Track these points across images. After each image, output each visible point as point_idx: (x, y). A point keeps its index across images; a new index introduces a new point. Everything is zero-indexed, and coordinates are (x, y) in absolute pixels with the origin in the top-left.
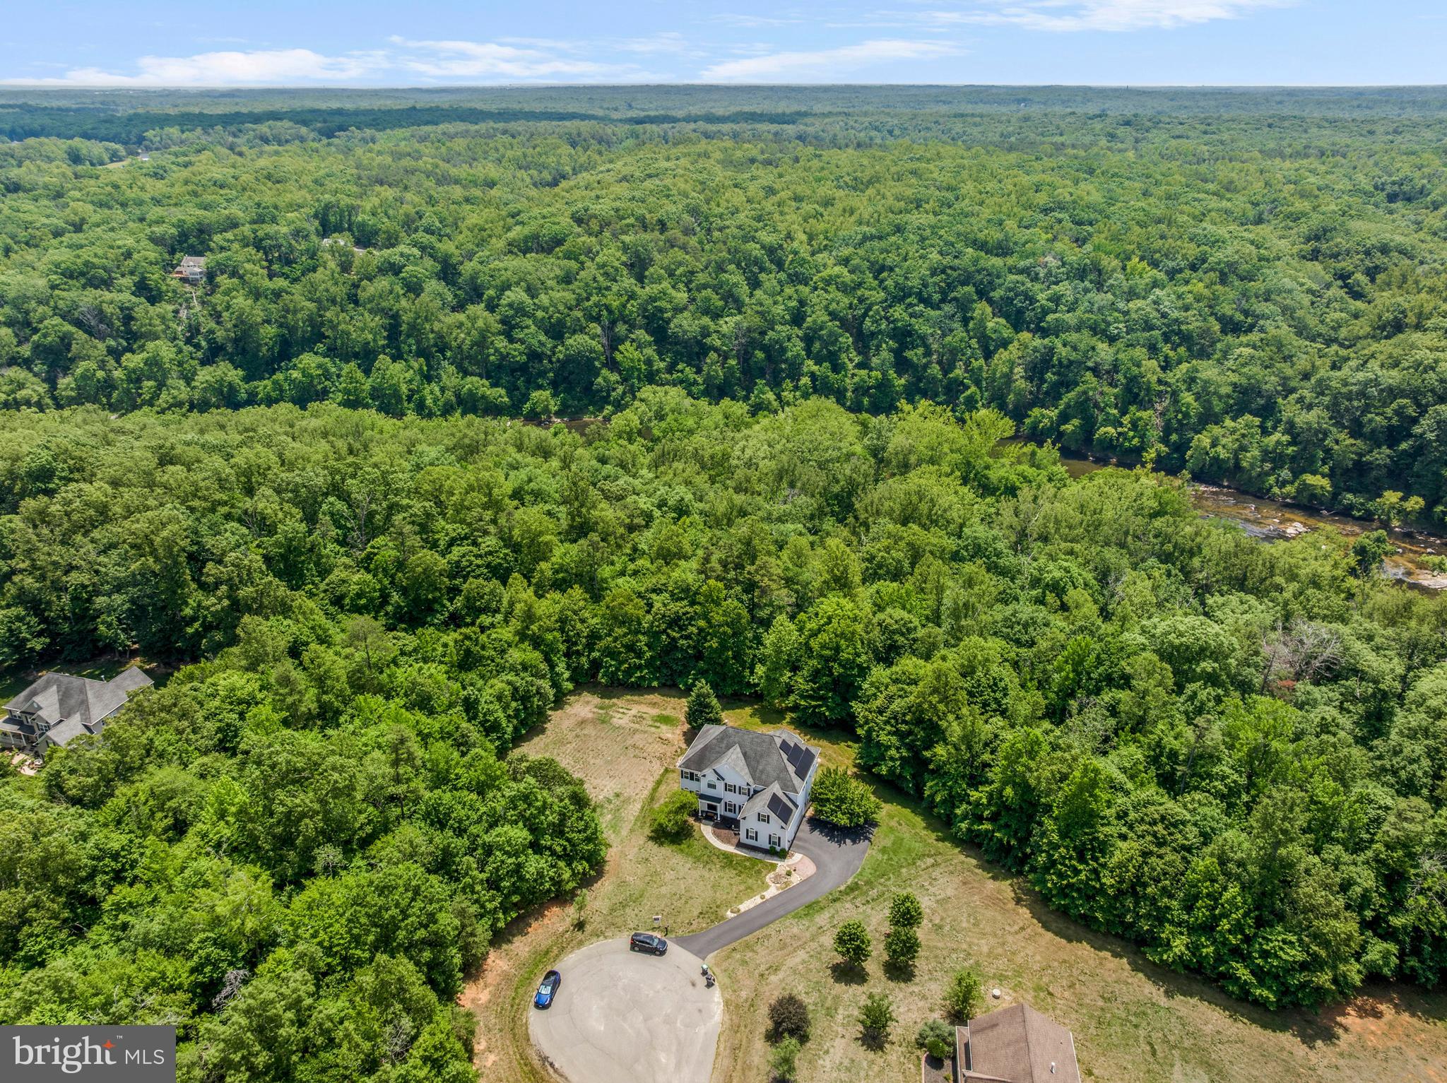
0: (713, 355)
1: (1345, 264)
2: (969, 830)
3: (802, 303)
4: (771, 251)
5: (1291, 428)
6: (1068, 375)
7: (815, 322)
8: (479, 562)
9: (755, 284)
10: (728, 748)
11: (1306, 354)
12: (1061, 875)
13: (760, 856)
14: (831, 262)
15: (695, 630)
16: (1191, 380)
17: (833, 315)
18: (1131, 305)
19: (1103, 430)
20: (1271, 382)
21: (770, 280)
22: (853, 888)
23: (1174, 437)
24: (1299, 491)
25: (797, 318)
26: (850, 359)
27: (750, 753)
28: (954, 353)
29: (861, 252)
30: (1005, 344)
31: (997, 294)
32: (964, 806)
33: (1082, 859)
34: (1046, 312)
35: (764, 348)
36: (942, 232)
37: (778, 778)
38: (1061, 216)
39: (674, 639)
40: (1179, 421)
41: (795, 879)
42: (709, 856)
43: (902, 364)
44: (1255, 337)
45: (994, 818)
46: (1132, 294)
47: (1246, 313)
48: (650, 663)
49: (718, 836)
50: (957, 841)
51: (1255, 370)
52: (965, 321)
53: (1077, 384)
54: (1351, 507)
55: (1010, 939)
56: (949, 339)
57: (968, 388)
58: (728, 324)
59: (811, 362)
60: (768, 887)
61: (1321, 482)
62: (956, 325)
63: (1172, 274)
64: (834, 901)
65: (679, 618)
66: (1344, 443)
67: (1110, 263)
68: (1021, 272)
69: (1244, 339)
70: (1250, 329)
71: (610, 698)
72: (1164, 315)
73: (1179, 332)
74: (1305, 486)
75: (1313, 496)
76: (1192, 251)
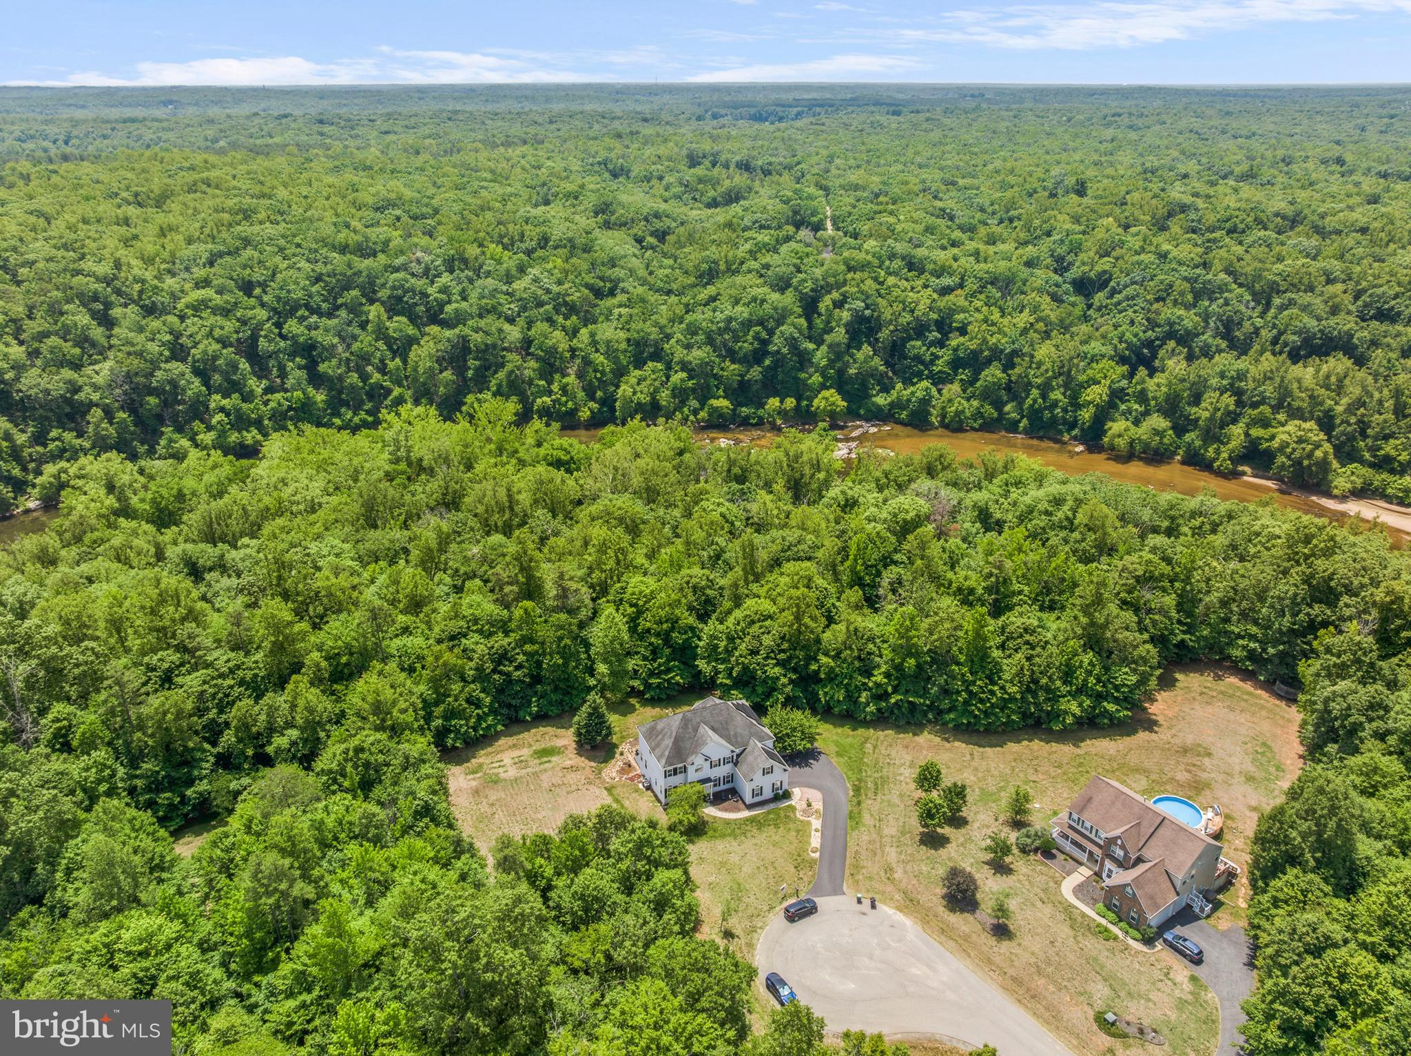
0: (96, 414)
2: (879, 710)
3: (177, 335)
4: (108, 281)
5: (685, 366)
6: (490, 358)
7: (205, 352)
9: (107, 322)
11: (665, 308)
12: (981, 701)
13: (772, 806)
14: (188, 286)
15: (521, 658)
16: (594, 343)
17: (224, 342)
18: (515, 286)
19: (539, 401)
20: (654, 334)
21: (125, 315)
22: (857, 790)
23: (599, 394)
24: (710, 415)
25: (178, 352)
26: (256, 386)
28: (365, 358)
29: (216, 269)
30: (411, 341)
31: (383, 294)
32: (864, 694)
33: (993, 683)
34: (442, 305)
35: (152, 391)
36: (298, 240)
37: (751, 735)
38: (398, 212)
39: (508, 674)
40: (599, 380)
41: (818, 805)
42: (735, 830)
43: (316, 379)
44: (620, 298)
45: (895, 690)
46: (509, 279)
47: (602, 279)
49: (726, 810)
51: (637, 325)
52: (363, 326)
53: (502, 365)
54: (748, 417)
55: (975, 763)
56: (356, 346)
57: (389, 391)
58: (103, 371)
59: (217, 397)
60: (809, 823)
61: (723, 403)
62: (357, 331)
63: (529, 253)
64: (859, 803)
66: (731, 369)
67: (472, 251)
68: (397, 270)
69: (615, 301)
70: (612, 293)
72: (548, 291)
73: (566, 303)
74: (715, 410)
75: (721, 416)
76: (532, 232)
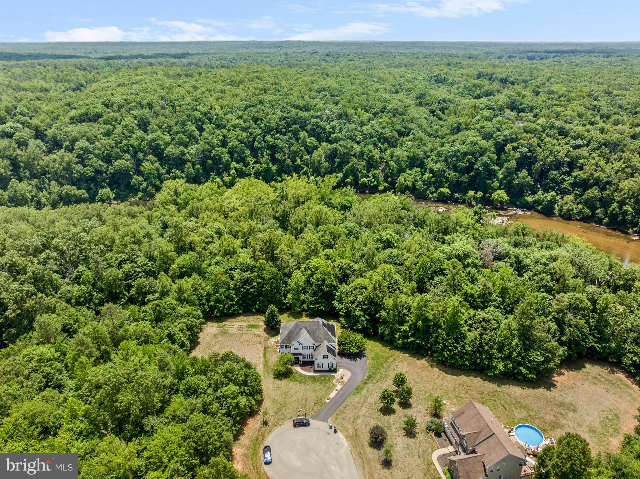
0: (189, 164)
1: (433, 107)
2: (403, 343)
3: (225, 137)
4: (205, 114)
5: (432, 171)
6: (345, 158)
7: (233, 145)
8: (140, 270)
9: (201, 130)
10: (300, 330)
11: (430, 143)
12: (450, 351)
13: (326, 374)
14: (234, 118)
15: (255, 284)
16: (392, 156)
17: (241, 141)
18: (363, 128)
19: (362, 180)
20: (421, 154)
21: (208, 127)
22: (369, 377)
23: (390, 179)
24: (439, 195)
25: (224, 144)
26: (251, 160)
27: (310, 330)
28: (295, 153)
29: (246, 113)
30: (316, 148)
31: (309, 127)
32: (399, 333)
33: (457, 342)
34: (330, 133)
35: (211, 158)
36: (280, 102)
37: (325, 339)
38: (326, 93)
39: (247, 290)
40: (391, 173)
41: (346, 379)
42: (304, 379)
43: (274, 160)
44: (411, 137)
45: (413, 336)
46: (362, 124)
47: (405, 128)
48: (237, 303)
49: (304, 370)
50: (398, 348)
51: (415, 150)
52: (297, 140)
53: (349, 162)
54: (458, 199)
55: (437, 381)
56: (292, 148)
57: (303, 168)
58: (193, 149)
59: (234, 163)
60: (336, 386)
61: (445, 190)
62: (294, 142)
63: (375, 114)
64: (365, 384)
65: (248, 280)
66: (452, 175)
67: (350, 111)
68: (316, 117)
69: (407, 138)
70: (408, 135)
71: (222, 322)
72: (377, 131)
73: (384, 138)
74: (441, 193)
75: (444, 196)
76: (380, 105)
